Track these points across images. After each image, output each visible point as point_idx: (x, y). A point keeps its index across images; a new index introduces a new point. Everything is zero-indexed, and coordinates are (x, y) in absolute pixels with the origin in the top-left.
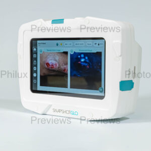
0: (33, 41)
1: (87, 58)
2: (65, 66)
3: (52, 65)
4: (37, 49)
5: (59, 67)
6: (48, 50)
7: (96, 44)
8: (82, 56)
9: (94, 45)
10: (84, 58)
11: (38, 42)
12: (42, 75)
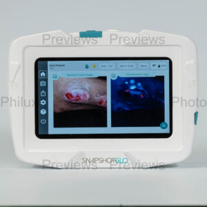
0: (39, 62)
1: (139, 84)
2: (102, 97)
3: (77, 96)
4: (46, 73)
5: (90, 99)
6: (68, 75)
7: (154, 65)
8: (132, 81)
9: (152, 67)
10: (135, 84)
11: (49, 63)
12: (58, 111)
